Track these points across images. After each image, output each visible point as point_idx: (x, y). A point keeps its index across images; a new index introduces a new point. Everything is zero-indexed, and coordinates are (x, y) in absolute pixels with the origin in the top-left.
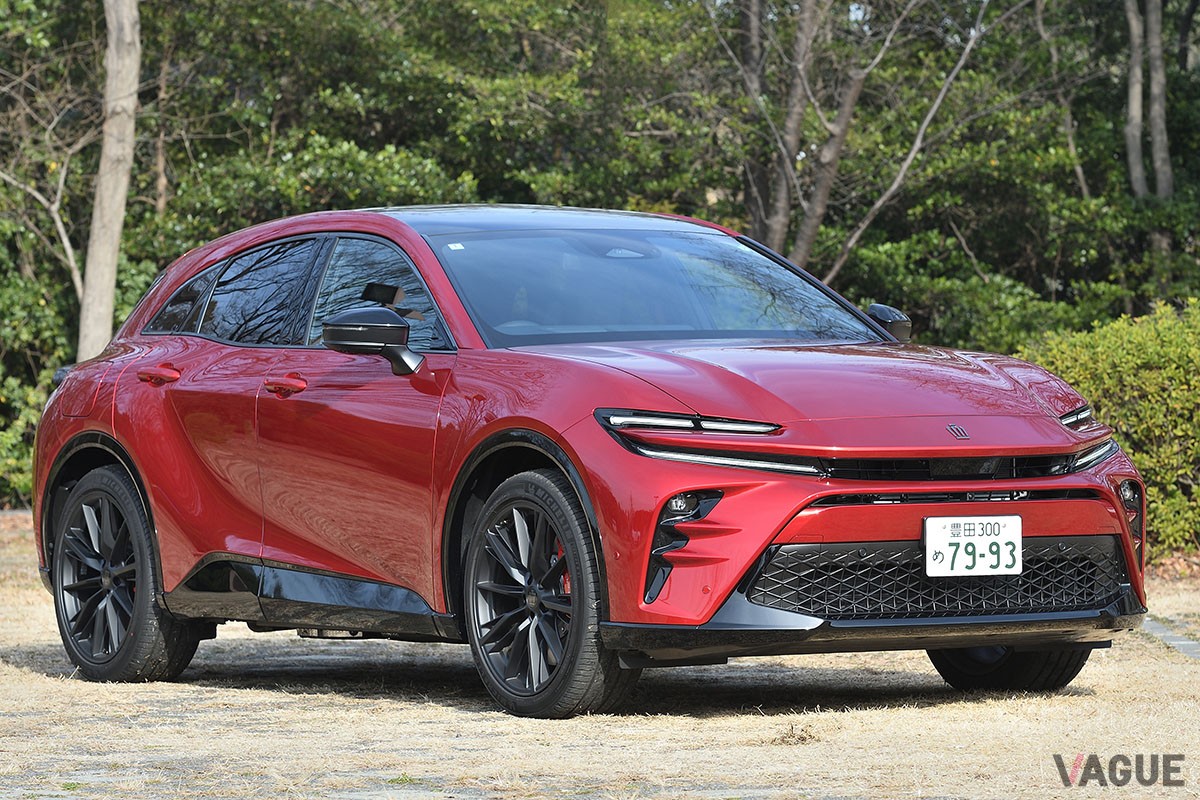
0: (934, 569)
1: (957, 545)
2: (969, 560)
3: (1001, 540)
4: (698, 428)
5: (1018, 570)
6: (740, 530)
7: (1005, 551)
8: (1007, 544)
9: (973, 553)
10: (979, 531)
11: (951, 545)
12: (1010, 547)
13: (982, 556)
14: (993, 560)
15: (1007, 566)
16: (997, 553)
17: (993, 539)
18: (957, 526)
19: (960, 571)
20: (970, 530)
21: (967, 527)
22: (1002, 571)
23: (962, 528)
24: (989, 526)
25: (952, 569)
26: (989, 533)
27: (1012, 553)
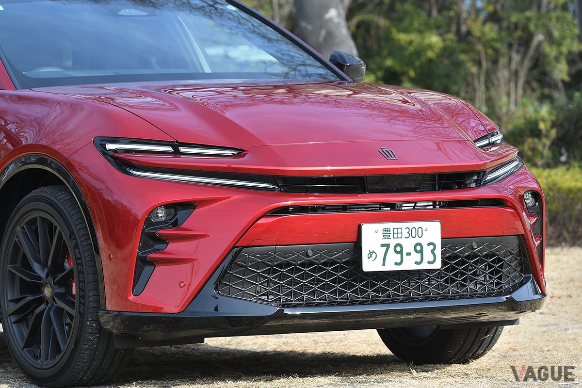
0: (369, 265)
1: (388, 246)
2: (398, 258)
3: (424, 241)
4: (177, 153)
5: (438, 265)
6: (208, 236)
7: (427, 250)
8: (429, 244)
9: (401, 252)
10: (405, 234)
11: (382, 245)
12: (432, 247)
13: (408, 254)
14: (417, 257)
15: (429, 263)
16: (421, 252)
17: (417, 240)
18: (388, 230)
19: (390, 267)
20: (398, 234)
21: (396, 231)
22: (425, 266)
23: (392, 232)
24: (414, 230)
25: (384, 265)
26: (414, 236)
27: (433, 252)
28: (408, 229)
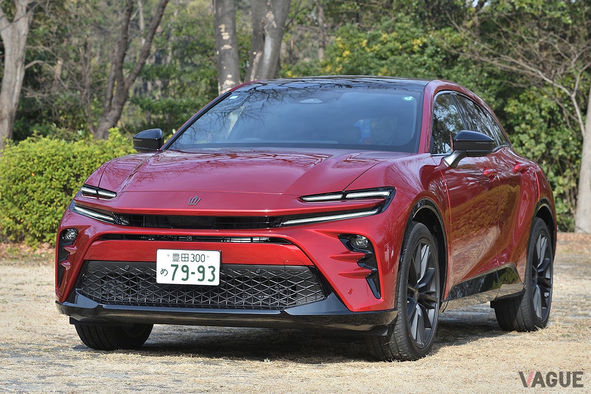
0: (161, 279)
1: (177, 266)
2: (184, 275)
3: (206, 265)
5: (216, 283)
7: (208, 272)
8: (210, 267)
9: (187, 272)
10: (191, 258)
11: (172, 266)
12: (212, 269)
13: (193, 273)
14: (200, 276)
15: (209, 280)
16: (203, 272)
17: (200, 263)
18: (177, 255)
19: (178, 281)
20: (186, 258)
21: (183, 256)
22: (206, 283)
23: (180, 256)
24: (198, 256)
25: (173, 279)
26: (198, 260)
27: (213, 272)
28: (193, 256)
